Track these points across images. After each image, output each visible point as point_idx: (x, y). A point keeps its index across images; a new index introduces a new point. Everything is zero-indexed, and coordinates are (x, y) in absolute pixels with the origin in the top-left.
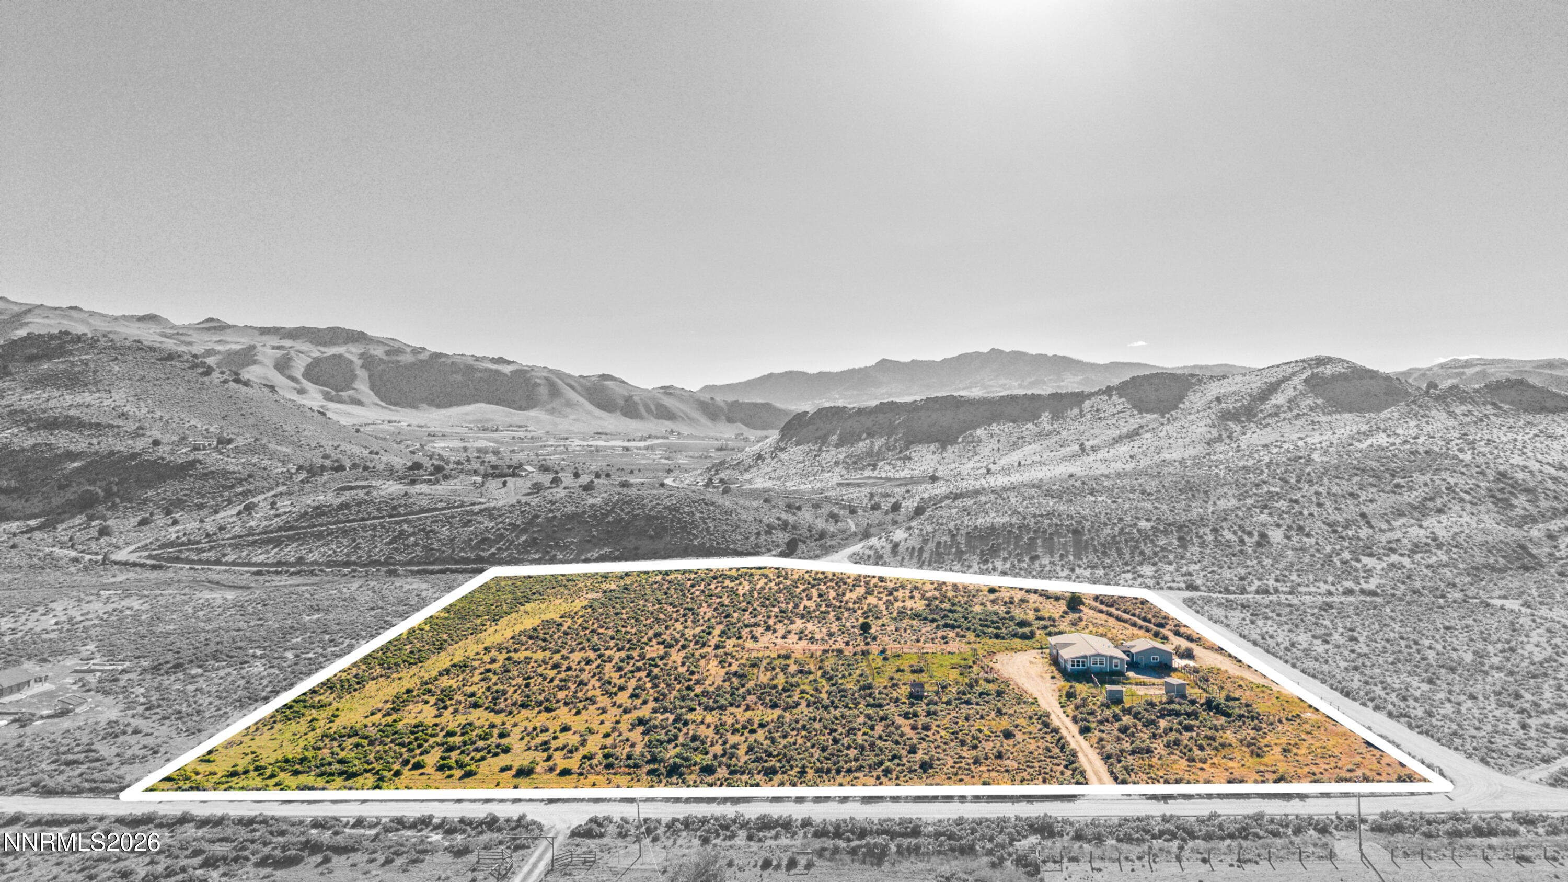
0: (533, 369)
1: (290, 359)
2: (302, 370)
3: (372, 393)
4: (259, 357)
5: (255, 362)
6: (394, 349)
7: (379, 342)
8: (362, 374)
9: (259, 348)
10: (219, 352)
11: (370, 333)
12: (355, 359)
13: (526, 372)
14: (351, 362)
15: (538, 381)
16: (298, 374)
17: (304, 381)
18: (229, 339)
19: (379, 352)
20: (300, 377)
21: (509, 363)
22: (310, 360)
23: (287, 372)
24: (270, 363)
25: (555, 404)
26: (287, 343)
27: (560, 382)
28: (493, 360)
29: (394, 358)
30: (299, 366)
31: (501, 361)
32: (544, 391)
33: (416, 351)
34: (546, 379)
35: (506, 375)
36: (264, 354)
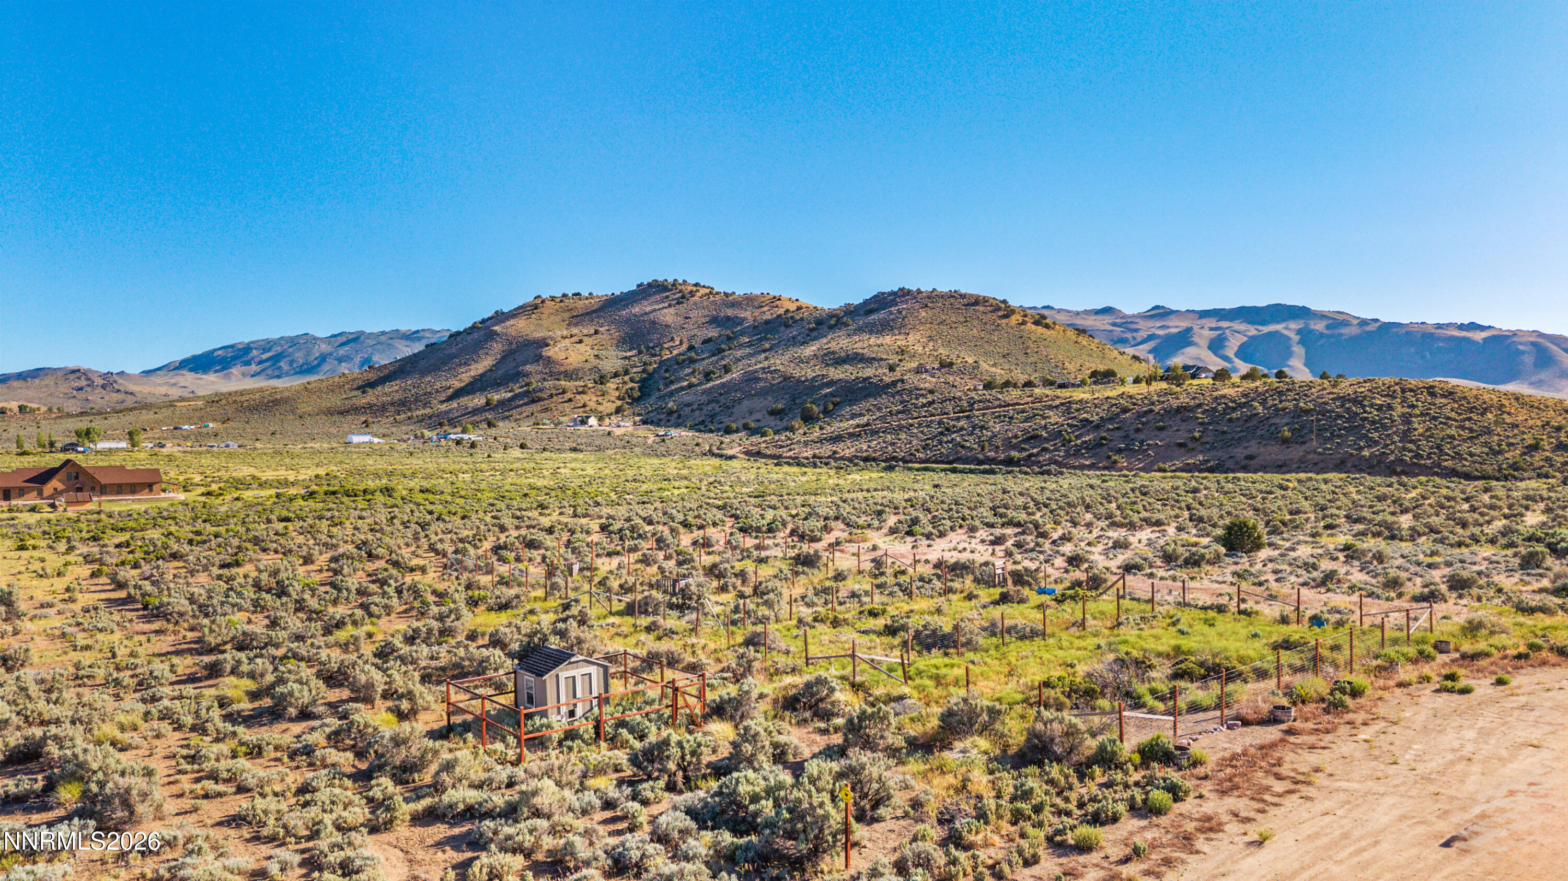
0: (1515, 334)
1: (1226, 339)
2: (1236, 349)
3: (1307, 370)
4: (1195, 339)
5: (1191, 344)
6: (1337, 321)
7: (1322, 316)
8: (1299, 350)
9: (1196, 329)
10: (1159, 336)
11: (1313, 307)
12: (1292, 335)
13: (1507, 337)
14: (1289, 338)
15: (1521, 347)
16: (1231, 353)
17: (1237, 361)
18: (1171, 324)
19: (1319, 326)
20: (1232, 355)
21: (1483, 328)
22: (1245, 339)
23: (1221, 352)
24: (1204, 343)
25: (1544, 375)
26: (1225, 324)
27: (1555, 348)
28: (1461, 327)
29: (1336, 331)
30: (1233, 345)
31: (1473, 326)
32: (1528, 360)
33: (1364, 322)
34: (1534, 344)
35: (1475, 343)
36: (1200, 335)
